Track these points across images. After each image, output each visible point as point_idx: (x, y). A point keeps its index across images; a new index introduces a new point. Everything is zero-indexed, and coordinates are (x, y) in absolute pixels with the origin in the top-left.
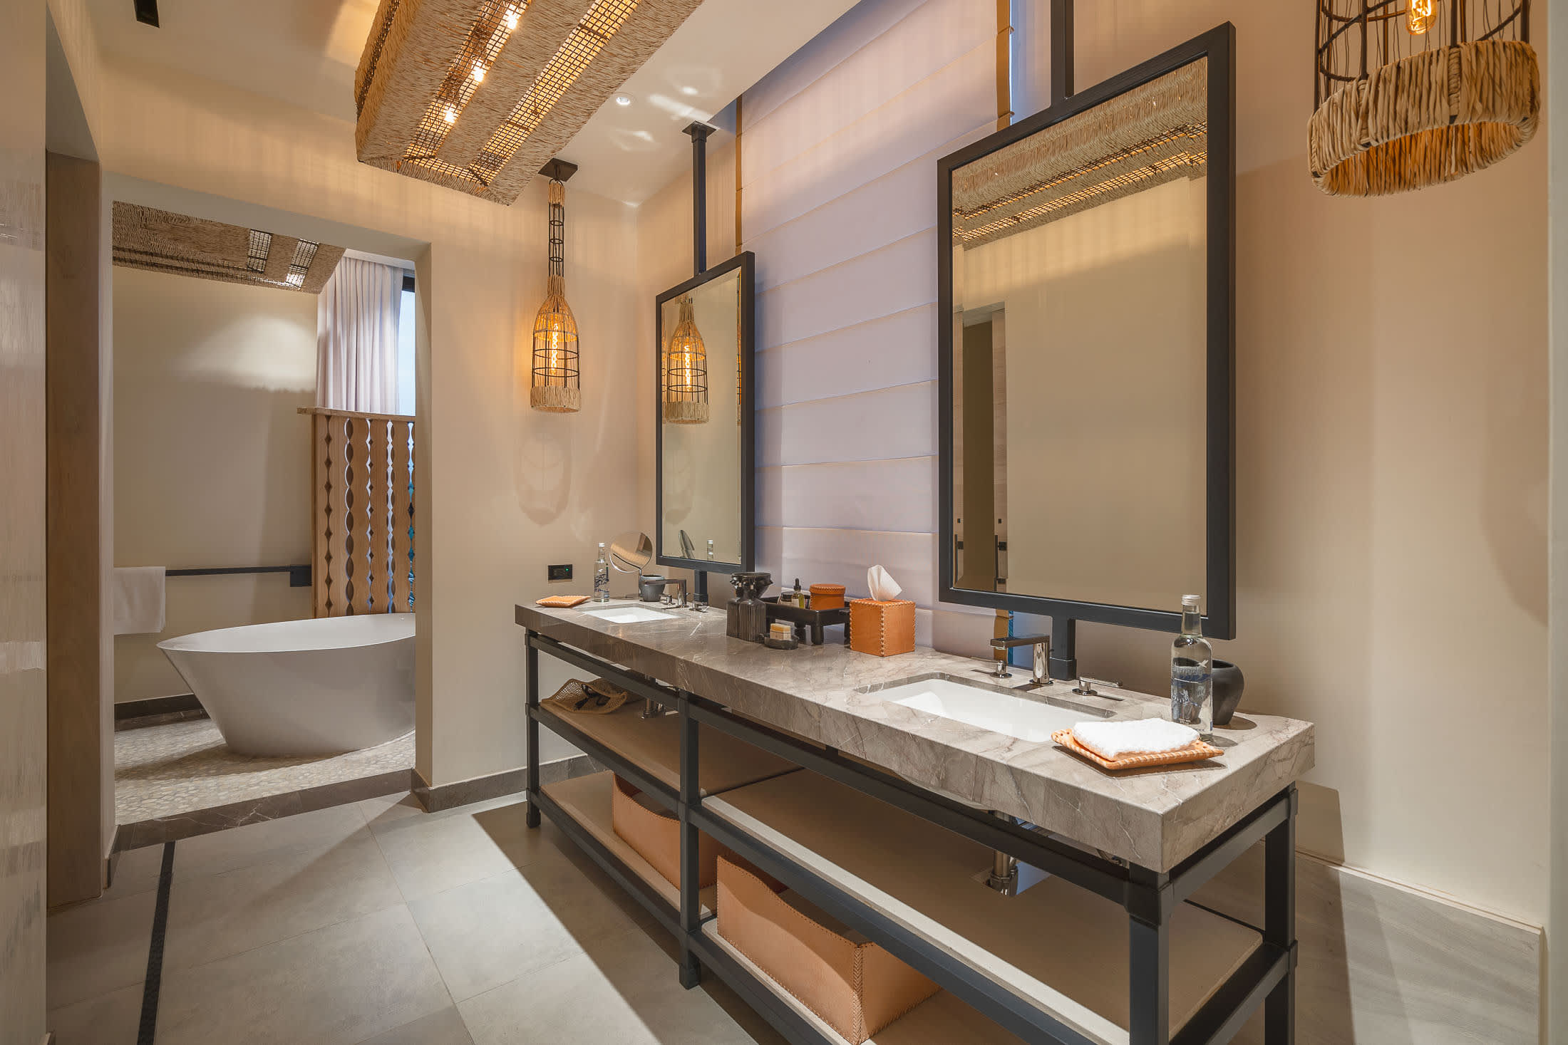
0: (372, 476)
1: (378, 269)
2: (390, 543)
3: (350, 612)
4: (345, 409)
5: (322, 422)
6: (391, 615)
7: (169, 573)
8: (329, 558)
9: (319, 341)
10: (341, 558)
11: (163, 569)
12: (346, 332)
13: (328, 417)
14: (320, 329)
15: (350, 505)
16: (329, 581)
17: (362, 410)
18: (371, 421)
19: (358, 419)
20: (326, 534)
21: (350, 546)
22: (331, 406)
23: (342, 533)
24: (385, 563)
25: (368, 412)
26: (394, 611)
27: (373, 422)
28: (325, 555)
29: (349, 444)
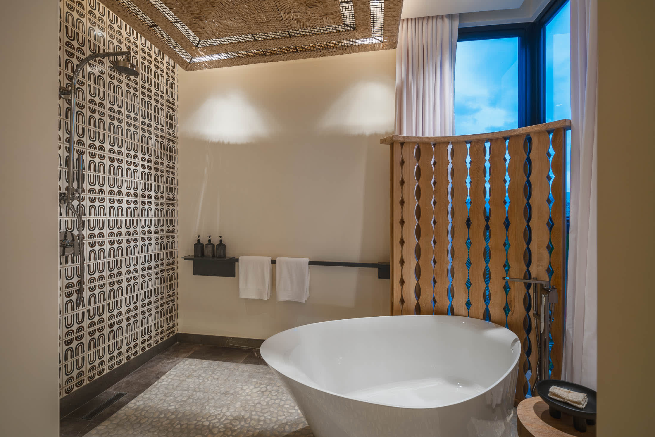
0: (435, 193)
1: (439, 21)
2: (449, 250)
3: (418, 311)
4: (414, 135)
5: (397, 147)
6: (449, 317)
7: (311, 263)
8: (402, 262)
9: (397, 89)
10: (412, 263)
11: (307, 260)
12: (415, 79)
13: (402, 144)
14: (397, 81)
15: (418, 218)
16: (402, 282)
17: (427, 135)
18: (434, 145)
19: (425, 143)
20: (400, 242)
21: (418, 253)
22: (405, 134)
23: (412, 241)
24: (446, 270)
25: (432, 136)
26: (453, 314)
27: (436, 146)
28: (399, 260)
29: (418, 166)
